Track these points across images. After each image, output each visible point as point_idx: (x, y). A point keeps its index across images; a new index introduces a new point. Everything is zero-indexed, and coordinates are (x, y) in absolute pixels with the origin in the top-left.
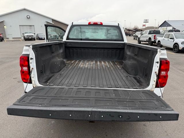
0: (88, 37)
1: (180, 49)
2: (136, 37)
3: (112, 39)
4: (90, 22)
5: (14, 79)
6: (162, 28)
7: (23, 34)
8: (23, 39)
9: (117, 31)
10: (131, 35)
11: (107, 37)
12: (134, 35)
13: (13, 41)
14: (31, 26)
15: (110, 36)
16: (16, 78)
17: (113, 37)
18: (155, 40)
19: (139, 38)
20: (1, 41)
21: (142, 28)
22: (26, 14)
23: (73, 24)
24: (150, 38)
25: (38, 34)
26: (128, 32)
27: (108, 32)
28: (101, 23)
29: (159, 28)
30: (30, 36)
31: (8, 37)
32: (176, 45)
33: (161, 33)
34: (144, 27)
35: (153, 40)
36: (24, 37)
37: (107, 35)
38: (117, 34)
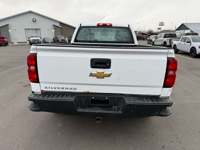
0: (96, 39)
1: (197, 53)
2: (150, 41)
3: (122, 41)
4: (99, 24)
5: (20, 83)
6: (179, 31)
7: (29, 38)
8: (29, 43)
9: (127, 33)
10: (145, 40)
11: (117, 39)
12: (148, 39)
13: (18, 45)
14: (37, 29)
15: (120, 37)
16: (22, 83)
17: (123, 39)
18: (170, 44)
19: (153, 42)
20: (6, 45)
21: (157, 32)
22: (32, 17)
23: (82, 26)
24: (165, 42)
25: (44, 38)
26: (141, 35)
27: (117, 34)
28: (110, 24)
29: (176, 31)
30: (36, 40)
31: (12, 42)
32: (193, 49)
33: (177, 37)
34: (160, 31)
35: (168, 44)
36: (30, 41)
37: (117, 36)
38: (128, 36)
